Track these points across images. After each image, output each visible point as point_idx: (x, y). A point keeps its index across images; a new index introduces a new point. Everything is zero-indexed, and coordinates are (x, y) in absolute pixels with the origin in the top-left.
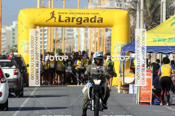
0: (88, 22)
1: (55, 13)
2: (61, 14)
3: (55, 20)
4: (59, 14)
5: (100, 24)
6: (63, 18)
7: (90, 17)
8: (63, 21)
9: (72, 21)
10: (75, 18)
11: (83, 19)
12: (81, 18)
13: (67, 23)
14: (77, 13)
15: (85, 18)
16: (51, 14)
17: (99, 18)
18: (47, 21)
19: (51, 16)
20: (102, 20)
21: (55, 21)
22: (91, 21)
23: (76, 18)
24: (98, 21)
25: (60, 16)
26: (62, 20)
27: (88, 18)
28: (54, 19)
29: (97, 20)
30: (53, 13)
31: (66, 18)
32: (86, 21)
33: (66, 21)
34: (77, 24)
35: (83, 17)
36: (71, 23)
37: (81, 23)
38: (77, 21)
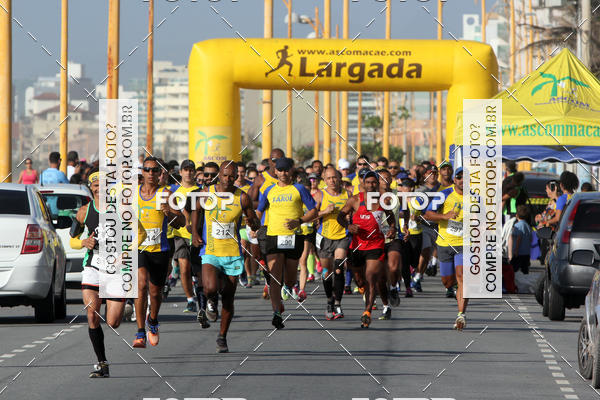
0: (380, 75)
1: (289, 52)
2: (306, 55)
3: (290, 70)
4: (302, 55)
5: (415, 80)
6: (312, 66)
7: (386, 61)
8: (312, 75)
9: (338, 74)
10: (345, 65)
11: (368, 69)
12: (362, 66)
13: (324, 80)
14: (349, 53)
15: (372, 65)
16: (280, 54)
17: (410, 65)
18: (267, 74)
19: (278, 61)
20: (418, 69)
21: (290, 75)
22: (390, 75)
23: (348, 66)
24: (409, 75)
25: (303, 61)
26: (308, 71)
27: (380, 66)
28: (286, 67)
29: (406, 69)
30: (284, 52)
31: (321, 64)
32: (376, 74)
33: (319, 73)
34: (351, 81)
35: (369, 61)
36: (334, 79)
37: (361, 79)
38: (351, 73)
